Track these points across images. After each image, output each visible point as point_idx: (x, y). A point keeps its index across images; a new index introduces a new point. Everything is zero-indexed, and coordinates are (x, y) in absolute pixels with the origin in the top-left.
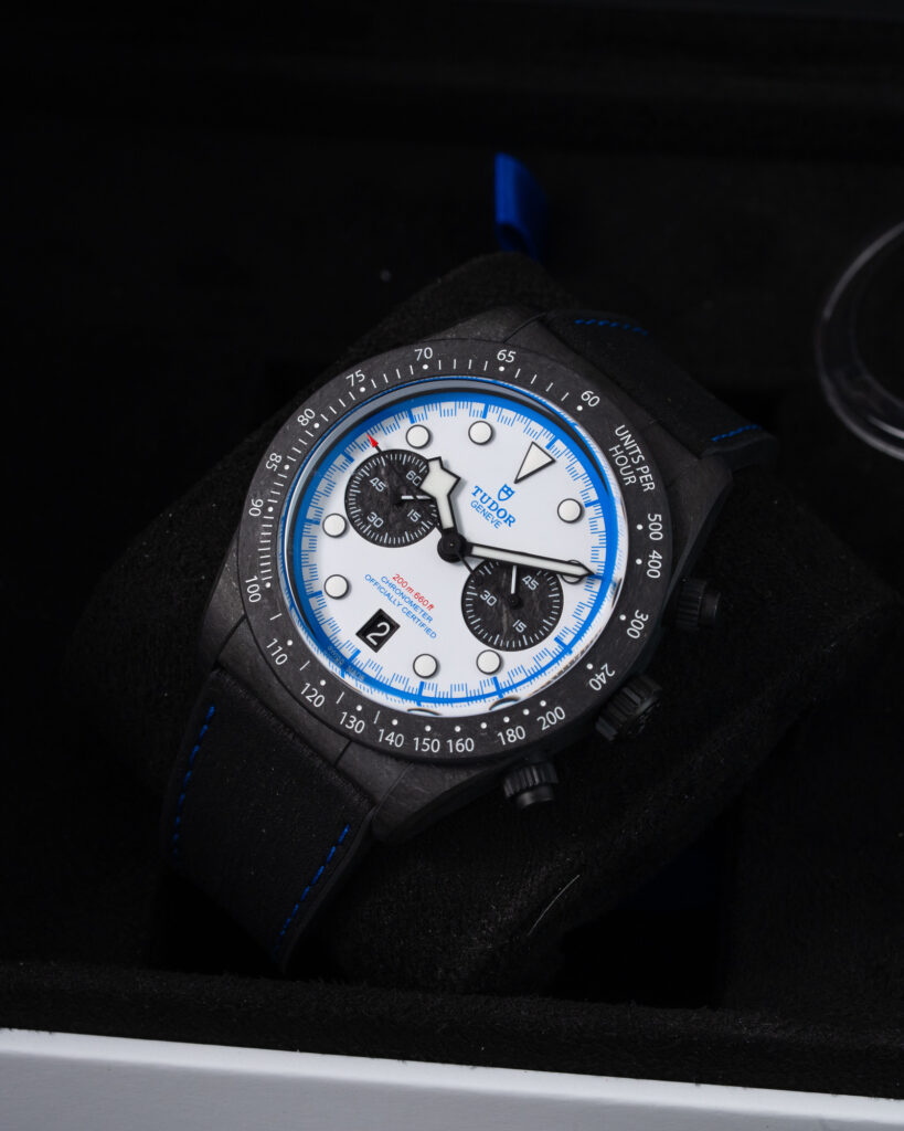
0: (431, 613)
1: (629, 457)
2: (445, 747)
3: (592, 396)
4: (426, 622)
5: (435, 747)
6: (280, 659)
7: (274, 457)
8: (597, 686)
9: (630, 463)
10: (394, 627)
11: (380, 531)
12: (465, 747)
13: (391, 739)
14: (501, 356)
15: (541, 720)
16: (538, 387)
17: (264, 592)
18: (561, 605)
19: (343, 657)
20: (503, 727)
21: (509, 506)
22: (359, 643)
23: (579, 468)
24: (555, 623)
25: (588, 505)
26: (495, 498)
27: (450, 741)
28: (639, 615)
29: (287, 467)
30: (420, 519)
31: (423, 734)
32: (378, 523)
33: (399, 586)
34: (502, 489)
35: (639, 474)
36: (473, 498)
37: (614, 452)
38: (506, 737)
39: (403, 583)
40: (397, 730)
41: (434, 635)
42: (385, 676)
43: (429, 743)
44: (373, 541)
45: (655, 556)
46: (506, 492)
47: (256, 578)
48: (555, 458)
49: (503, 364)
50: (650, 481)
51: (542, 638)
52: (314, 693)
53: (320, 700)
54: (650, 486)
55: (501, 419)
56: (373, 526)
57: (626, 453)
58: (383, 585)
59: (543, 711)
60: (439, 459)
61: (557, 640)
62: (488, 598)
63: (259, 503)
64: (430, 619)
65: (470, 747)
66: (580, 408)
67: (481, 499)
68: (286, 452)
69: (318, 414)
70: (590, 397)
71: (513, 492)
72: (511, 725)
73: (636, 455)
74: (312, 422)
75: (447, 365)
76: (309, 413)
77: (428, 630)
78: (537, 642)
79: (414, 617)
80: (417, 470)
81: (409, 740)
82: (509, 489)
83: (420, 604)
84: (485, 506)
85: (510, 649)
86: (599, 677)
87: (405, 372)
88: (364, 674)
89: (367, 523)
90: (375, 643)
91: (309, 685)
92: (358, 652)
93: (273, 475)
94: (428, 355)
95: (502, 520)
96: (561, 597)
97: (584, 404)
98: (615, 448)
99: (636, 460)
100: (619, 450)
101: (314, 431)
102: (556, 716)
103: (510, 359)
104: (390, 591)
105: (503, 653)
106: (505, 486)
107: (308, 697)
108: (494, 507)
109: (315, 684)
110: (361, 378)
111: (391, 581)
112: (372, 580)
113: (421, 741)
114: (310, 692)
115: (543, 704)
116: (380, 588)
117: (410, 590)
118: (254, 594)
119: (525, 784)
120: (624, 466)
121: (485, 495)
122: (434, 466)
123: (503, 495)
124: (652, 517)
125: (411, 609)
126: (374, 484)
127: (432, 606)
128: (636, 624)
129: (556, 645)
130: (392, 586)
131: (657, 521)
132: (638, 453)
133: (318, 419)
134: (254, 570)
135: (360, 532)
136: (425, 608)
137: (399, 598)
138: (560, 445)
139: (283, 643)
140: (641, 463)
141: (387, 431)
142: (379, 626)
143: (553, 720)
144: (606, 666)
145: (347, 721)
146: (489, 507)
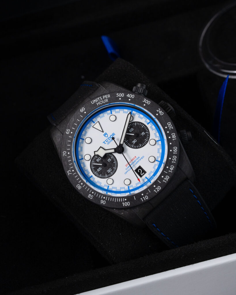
0: (137, 157)
1: (100, 100)
2: (175, 155)
3: (82, 109)
4: (140, 158)
5: (175, 157)
6: (147, 198)
7: (89, 196)
8: (162, 113)
9: (101, 100)
10: (140, 167)
11: (113, 169)
12: (176, 149)
13: (172, 169)
14: (68, 133)
15: (170, 128)
16: (78, 123)
17: (127, 201)
18: (138, 122)
19: (147, 181)
20: (172, 138)
21: (110, 134)
22: (144, 177)
23: (101, 115)
24: (143, 124)
25: (111, 113)
26: (107, 138)
27: (174, 153)
28: (144, 101)
29: (93, 193)
30: (111, 159)
31: (171, 160)
32: (110, 170)
34: (105, 136)
35: (105, 98)
36: (106, 144)
37: (98, 104)
38: (174, 138)
40: (169, 167)
41: (143, 157)
42: (153, 170)
43: (174, 159)
44: (115, 172)
45: (128, 96)
46: (106, 135)
47: (123, 203)
48: (97, 121)
50: (107, 96)
51: (147, 128)
52: (157, 189)
53: (159, 187)
54: (109, 96)
55: (85, 135)
56: (111, 171)
57: (99, 101)
59: (168, 128)
60: (95, 152)
61: (148, 124)
62: (134, 142)
63: (102, 201)
64: (139, 157)
65: (176, 148)
67: (107, 142)
68: (88, 193)
71: (106, 133)
72: (171, 136)
73: (100, 99)
74: (81, 185)
75: (69, 147)
76: (78, 186)
77: (142, 158)
78: (148, 129)
79: (138, 162)
80: (96, 159)
81: (172, 164)
82: (105, 134)
83: (134, 160)
84: (109, 141)
85: (149, 137)
86: (160, 113)
87: (69, 159)
88: (152, 176)
89: (110, 173)
90: (144, 173)
91: (154, 190)
92: (146, 177)
93: (94, 197)
94: (65, 152)
95: (113, 136)
96: (136, 122)
97: (84, 111)
98: (97, 104)
99: (101, 99)
100: (98, 103)
101: (83, 185)
102: (169, 125)
103: (69, 131)
106: (104, 135)
107: (158, 191)
108: (109, 138)
109: (155, 188)
110: (69, 171)
112: (126, 172)
113: (173, 161)
114: (156, 190)
115: (166, 127)
116: (129, 170)
118: (127, 204)
120: (103, 102)
121: (106, 140)
122: (96, 153)
123: (106, 136)
124: (117, 96)
125: (135, 162)
126: (99, 170)
127: (135, 157)
128: (146, 102)
129: (149, 124)
131: (119, 94)
132: (99, 99)
133: (80, 184)
134: (121, 203)
135: (112, 175)
136: (136, 158)
140: (102, 97)
141: (85, 166)
142: (139, 172)
143: (171, 126)
144: (157, 111)
145: (166, 180)
146: (109, 140)
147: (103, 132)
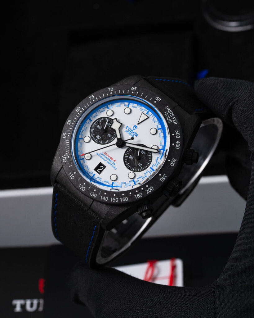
2: (119, 200)
3: (158, 98)
5: (117, 200)
6: (72, 178)
7: (69, 121)
8: (162, 180)
9: (170, 116)
10: (105, 167)
11: (100, 140)
12: (125, 200)
13: (104, 198)
14: (133, 89)
15: (147, 191)
16: (143, 97)
17: (67, 159)
18: (152, 158)
19: (90, 176)
20: (136, 194)
21: (136, 131)
22: (95, 172)
23: (156, 119)
24: (150, 163)
25: (159, 129)
26: (132, 129)
27: (121, 198)
28: (174, 159)
29: (73, 124)
30: (111, 136)
31: (113, 197)
32: (99, 138)
33: (106, 155)
34: (134, 126)
35: (172, 120)
36: (126, 129)
37: (165, 114)
38: (137, 196)
39: (107, 154)
40: (106, 196)
41: (116, 169)
42: (102, 181)
43: (115, 199)
44: (98, 143)
45: (178, 142)
46: (135, 127)
47: (65, 155)
48: (149, 116)
49: (133, 91)
50: (176, 121)
51: (147, 168)
52: (82, 187)
53: (84, 189)
54: (176, 123)
55: (133, 107)
57: (169, 114)
58: (101, 155)
59: (147, 188)
60: (116, 119)
61: (151, 168)
62: (131, 157)
63: (65, 134)
64: (115, 164)
66: (155, 102)
68: (72, 119)
69: (81, 108)
70: (158, 99)
71: (137, 127)
72: (138, 193)
73: (171, 114)
74: (80, 110)
75: (117, 92)
76: (79, 108)
77: (114, 167)
78: (145, 169)
79: (110, 164)
80: (110, 122)
81: (109, 198)
82: (136, 126)
83: (112, 160)
84: (129, 131)
85: (137, 171)
86: (163, 178)
87: (105, 95)
88: (96, 181)
89: (96, 138)
90: (99, 172)
91: (81, 185)
92: (95, 175)
93: (69, 126)
94: (112, 90)
95: (134, 135)
97: (156, 101)
100: (167, 113)
101: (80, 113)
102: (151, 189)
103: (135, 89)
104: (103, 157)
105: (136, 173)
107: (80, 188)
108: (132, 131)
109: (82, 184)
110: (93, 97)
111: (103, 154)
112: (98, 154)
113: (113, 199)
115: (147, 186)
117: (109, 156)
118: (65, 160)
119: (143, 210)
120: (168, 118)
121: (129, 128)
122: (115, 121)
123: (134, 128)
125: (109, 162)
126: (98, 127)
127: (115, 161)
128: (173, 162)
129: (151, 170)
130: (104, 155)
131: (178, 132)
134: (64, 153)
135: (94, 141)
137: (106, 159)
138: (150, 113)
139: (73, 173)
140: (173, 117)
141: (101, 112)
142: (100, 167)
143: (150, 191)
144: (165, 174)
145: (92, 194)
146: (131, 132)
147: (138, 124)
